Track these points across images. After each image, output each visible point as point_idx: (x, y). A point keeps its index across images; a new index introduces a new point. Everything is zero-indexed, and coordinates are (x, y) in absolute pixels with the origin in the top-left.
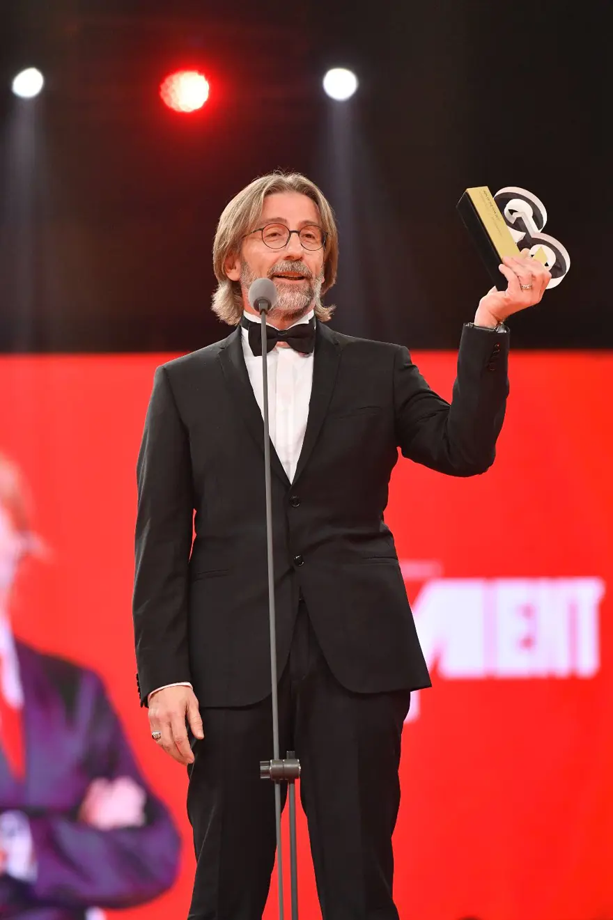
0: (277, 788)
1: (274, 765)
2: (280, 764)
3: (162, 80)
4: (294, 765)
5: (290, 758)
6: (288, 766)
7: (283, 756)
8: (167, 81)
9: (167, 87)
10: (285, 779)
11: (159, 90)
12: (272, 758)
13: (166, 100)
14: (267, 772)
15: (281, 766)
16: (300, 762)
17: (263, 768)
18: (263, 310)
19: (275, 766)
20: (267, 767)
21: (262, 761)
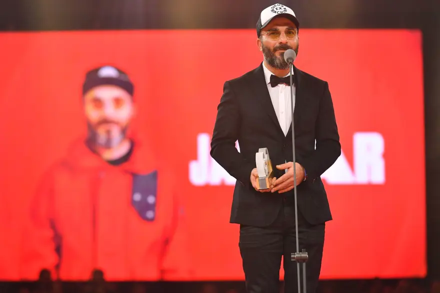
0: (298, 265)
1: (297, 255)
4: (305, 255)
5: (304, 252)
6: (302, 255)
7: (300, 251)
10: (301, 260)
14: (294, 258)
15: (299, 255)
16: (308, 254)
17: (292, 256)
18: (290, 63)
20: (294, 256)
21: (293, 253)
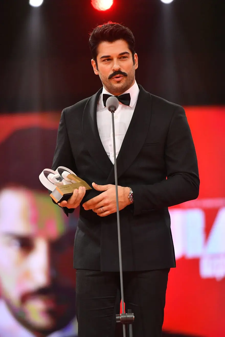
0: (124, 326)
4: (131, 316)
5: (129, 313)
9: (94, 0)
10: (127, 322)
11: (91, 1)
13: (94, 6)
14: (119, 319)
15: (125, 316)
17: (117, 317)
19: (122, 316)
20: (119, 317)
21: (117, 314)
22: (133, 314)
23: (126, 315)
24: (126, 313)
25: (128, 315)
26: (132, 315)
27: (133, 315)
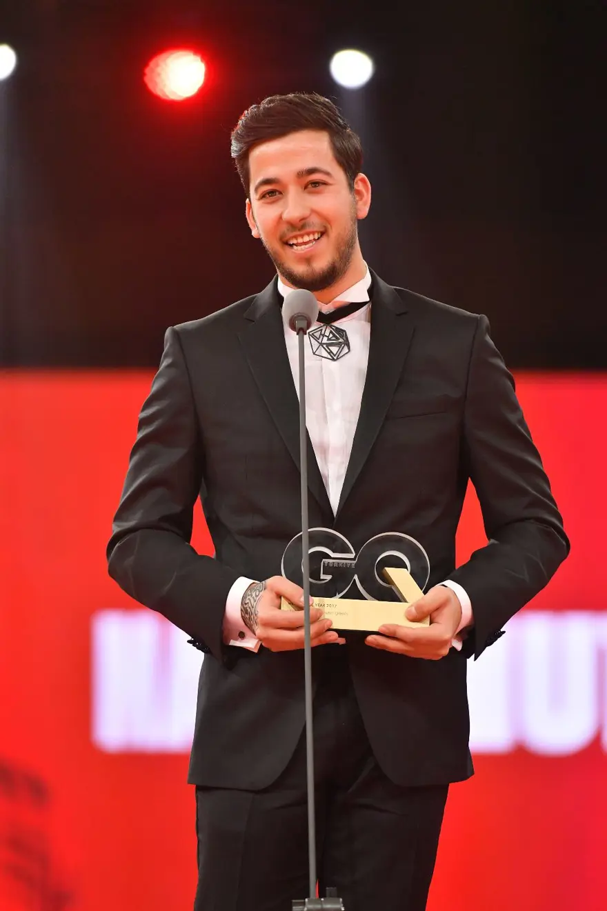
2: (318, 904)
3: (146, 63)
4: (336, 906)
5: (331, 896)
6: (328, 906)
7: (322, 894)
8: (152, 64)
9: (153, 71)
11: (144, 74)
12: (308, 896)
13: (150, 86)
15: (319, 906)
16: (343, 902)
19: (311, 907)
20: (301, 907)
21: (295, 899)
22: (341, 900)
23: (321, 903)
24: (320, 897)
25: (326, 902)
26: (338, 903)
27: (342, 905)
